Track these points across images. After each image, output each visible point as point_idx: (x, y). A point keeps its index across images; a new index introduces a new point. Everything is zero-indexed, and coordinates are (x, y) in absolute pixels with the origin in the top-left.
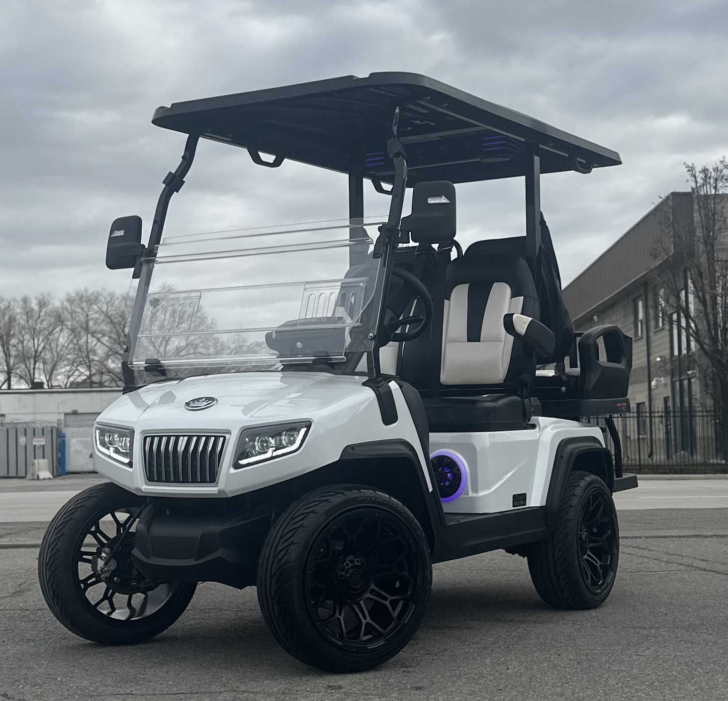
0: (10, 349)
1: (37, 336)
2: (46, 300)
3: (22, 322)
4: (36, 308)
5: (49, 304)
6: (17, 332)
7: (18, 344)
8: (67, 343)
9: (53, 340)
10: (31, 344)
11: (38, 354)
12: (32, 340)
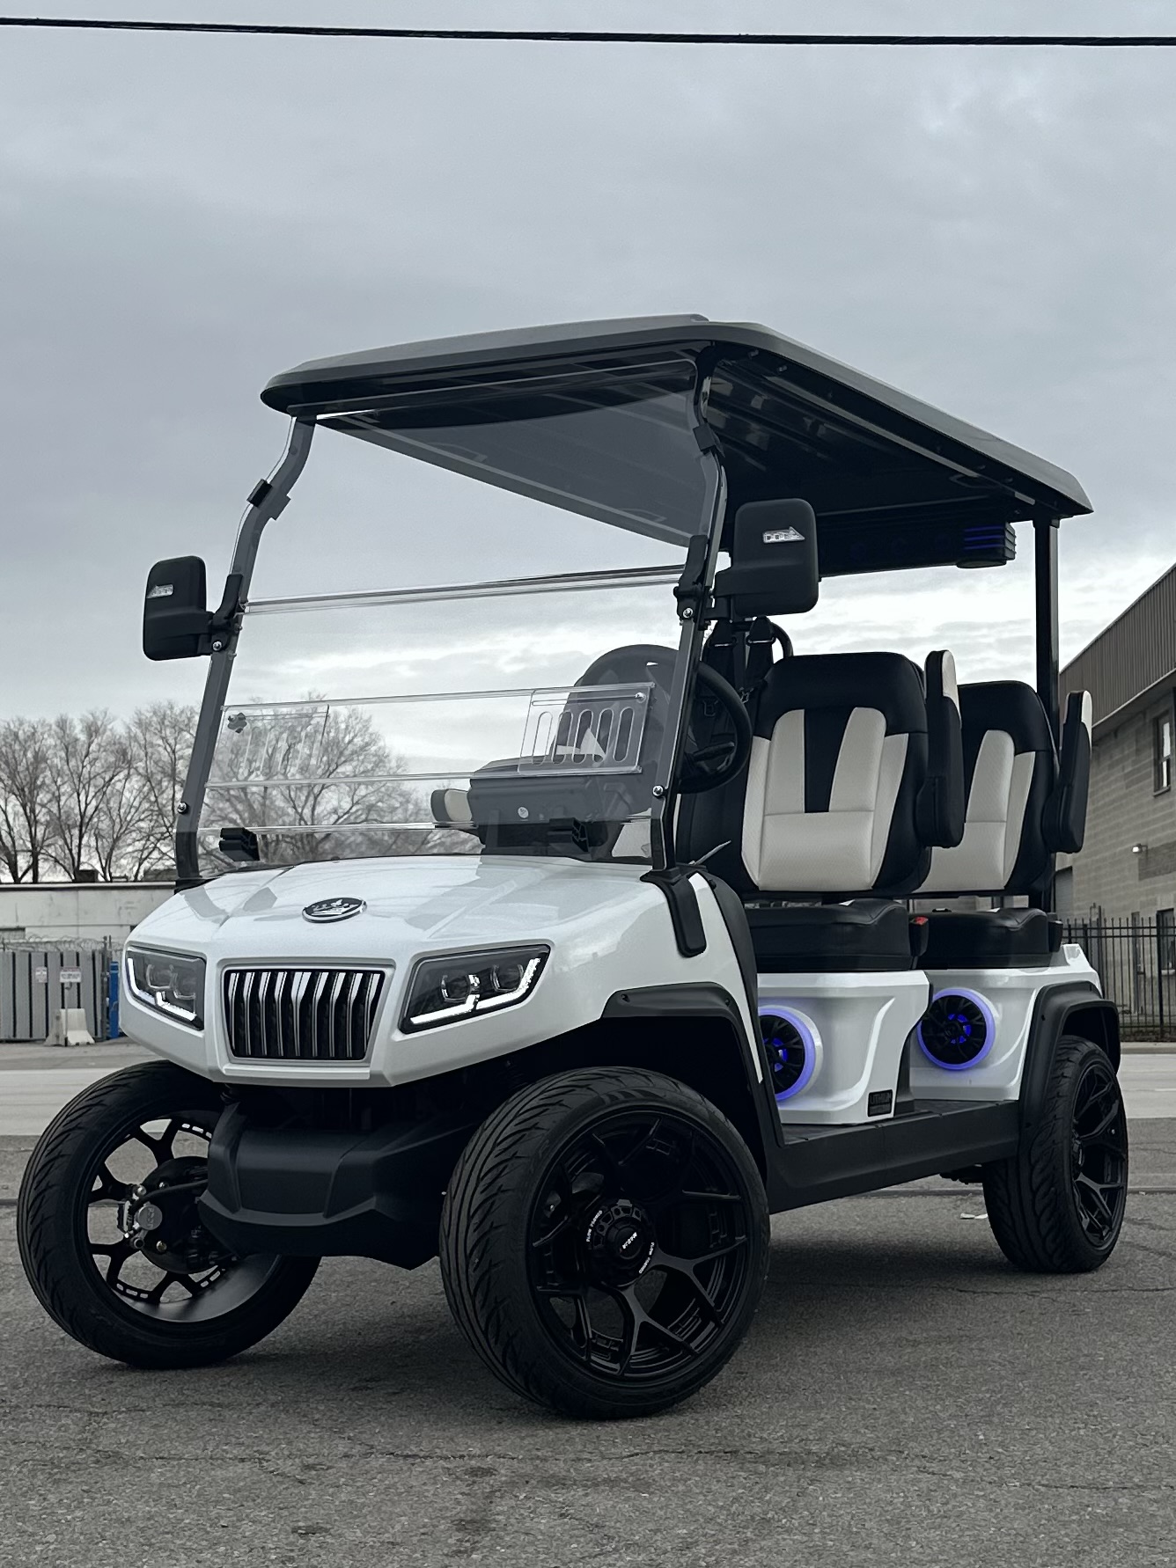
0: (37, 811)
1: (84, 787)
2: (99, 723)
3: (56, 761)
4: (83, 737)
5: (105, 731)
6: (47, 781)
7: (50, 801)
8: (138, 799)
9: (113, 794)
10: (73, 802)
11: (87, 820)
12: (76, 794)
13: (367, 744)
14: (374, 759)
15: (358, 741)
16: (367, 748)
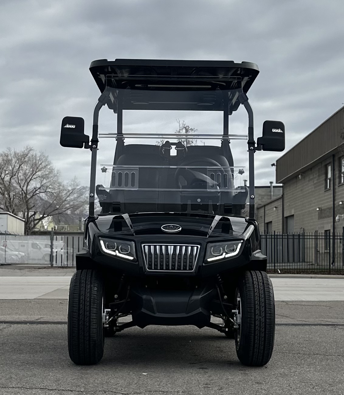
13: (47, 165)
14: (49, 170)
15: (43, 164)
16: (47, 167)
